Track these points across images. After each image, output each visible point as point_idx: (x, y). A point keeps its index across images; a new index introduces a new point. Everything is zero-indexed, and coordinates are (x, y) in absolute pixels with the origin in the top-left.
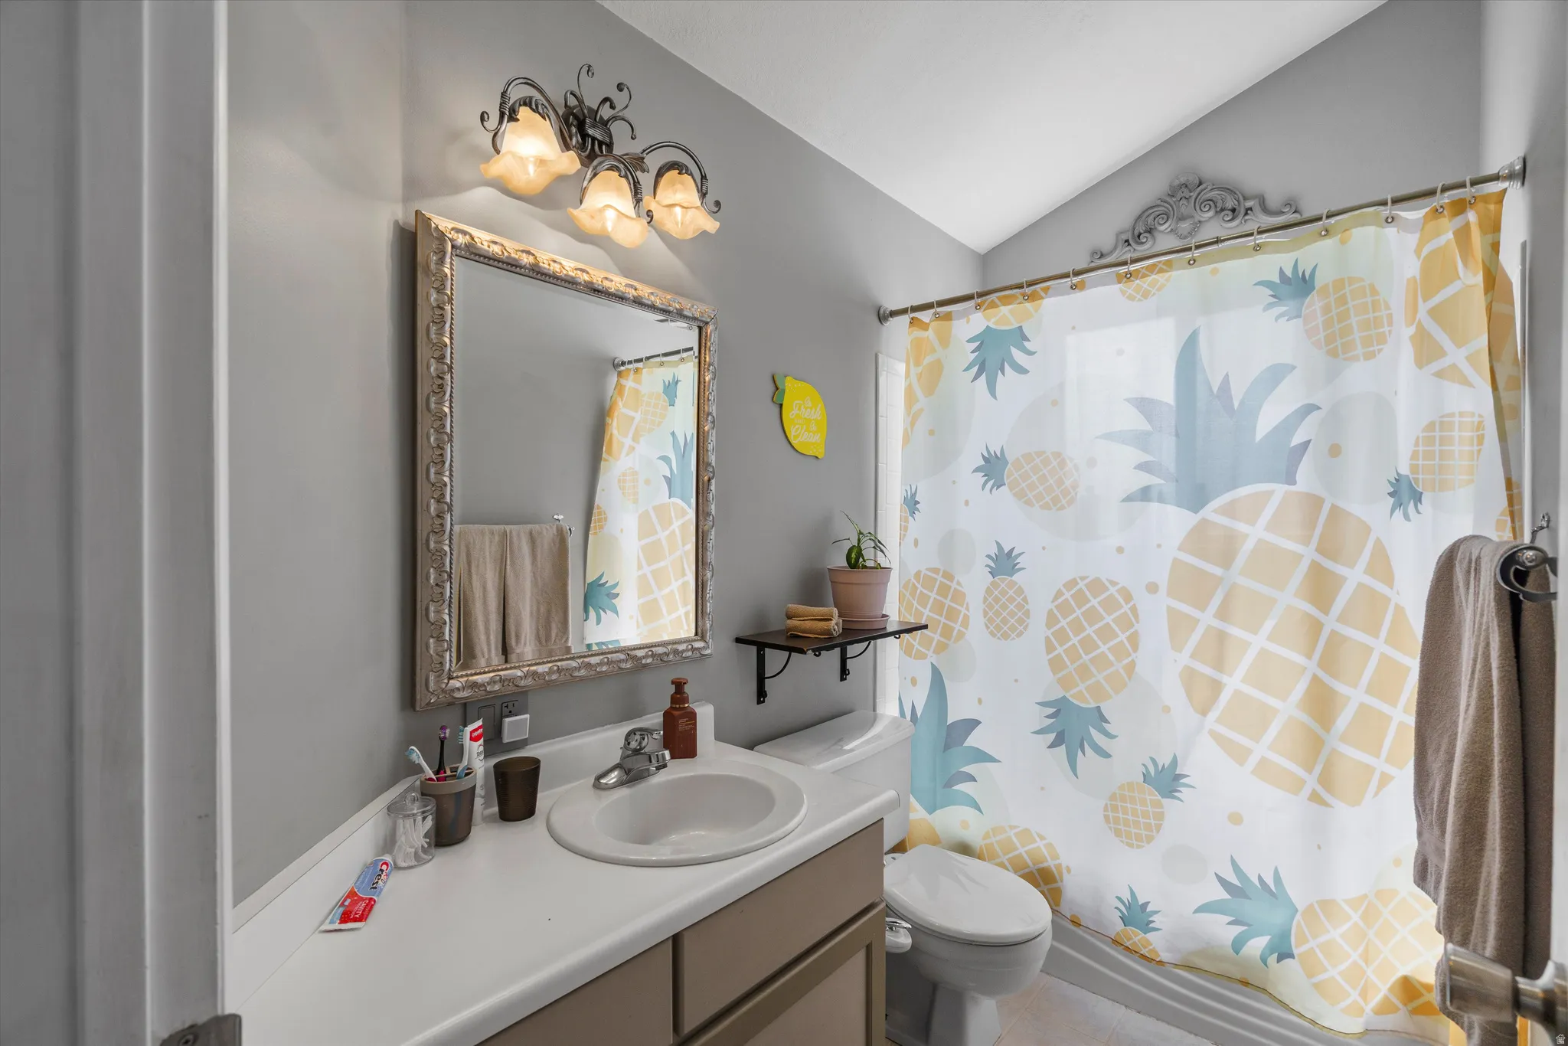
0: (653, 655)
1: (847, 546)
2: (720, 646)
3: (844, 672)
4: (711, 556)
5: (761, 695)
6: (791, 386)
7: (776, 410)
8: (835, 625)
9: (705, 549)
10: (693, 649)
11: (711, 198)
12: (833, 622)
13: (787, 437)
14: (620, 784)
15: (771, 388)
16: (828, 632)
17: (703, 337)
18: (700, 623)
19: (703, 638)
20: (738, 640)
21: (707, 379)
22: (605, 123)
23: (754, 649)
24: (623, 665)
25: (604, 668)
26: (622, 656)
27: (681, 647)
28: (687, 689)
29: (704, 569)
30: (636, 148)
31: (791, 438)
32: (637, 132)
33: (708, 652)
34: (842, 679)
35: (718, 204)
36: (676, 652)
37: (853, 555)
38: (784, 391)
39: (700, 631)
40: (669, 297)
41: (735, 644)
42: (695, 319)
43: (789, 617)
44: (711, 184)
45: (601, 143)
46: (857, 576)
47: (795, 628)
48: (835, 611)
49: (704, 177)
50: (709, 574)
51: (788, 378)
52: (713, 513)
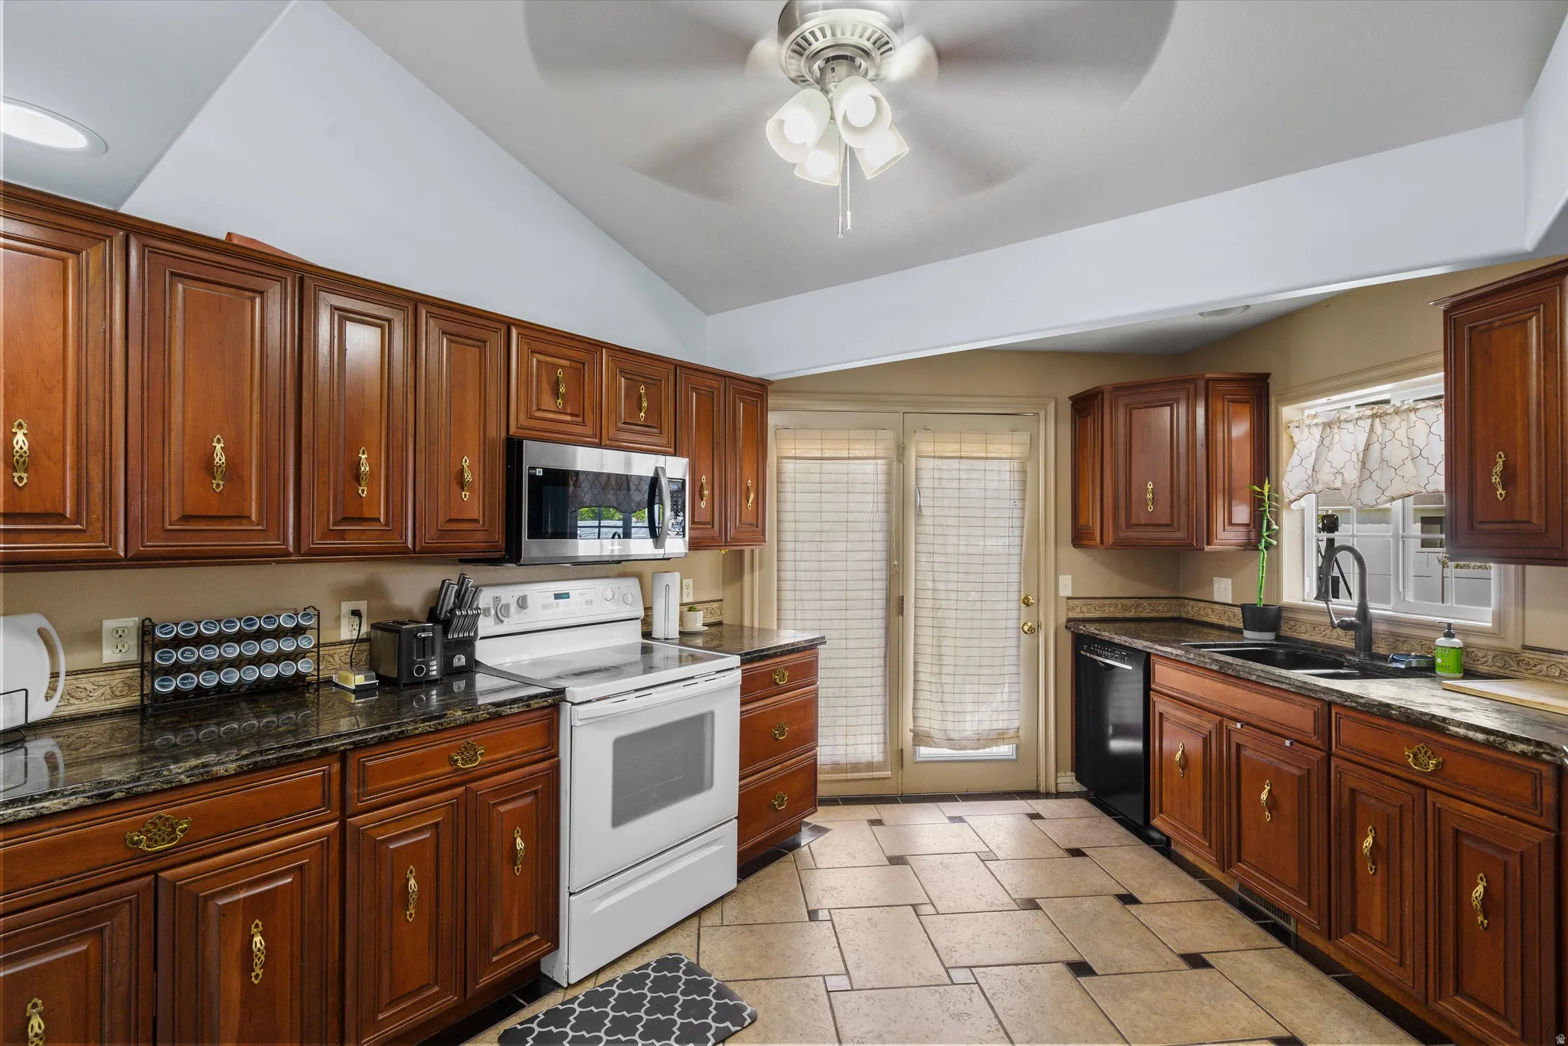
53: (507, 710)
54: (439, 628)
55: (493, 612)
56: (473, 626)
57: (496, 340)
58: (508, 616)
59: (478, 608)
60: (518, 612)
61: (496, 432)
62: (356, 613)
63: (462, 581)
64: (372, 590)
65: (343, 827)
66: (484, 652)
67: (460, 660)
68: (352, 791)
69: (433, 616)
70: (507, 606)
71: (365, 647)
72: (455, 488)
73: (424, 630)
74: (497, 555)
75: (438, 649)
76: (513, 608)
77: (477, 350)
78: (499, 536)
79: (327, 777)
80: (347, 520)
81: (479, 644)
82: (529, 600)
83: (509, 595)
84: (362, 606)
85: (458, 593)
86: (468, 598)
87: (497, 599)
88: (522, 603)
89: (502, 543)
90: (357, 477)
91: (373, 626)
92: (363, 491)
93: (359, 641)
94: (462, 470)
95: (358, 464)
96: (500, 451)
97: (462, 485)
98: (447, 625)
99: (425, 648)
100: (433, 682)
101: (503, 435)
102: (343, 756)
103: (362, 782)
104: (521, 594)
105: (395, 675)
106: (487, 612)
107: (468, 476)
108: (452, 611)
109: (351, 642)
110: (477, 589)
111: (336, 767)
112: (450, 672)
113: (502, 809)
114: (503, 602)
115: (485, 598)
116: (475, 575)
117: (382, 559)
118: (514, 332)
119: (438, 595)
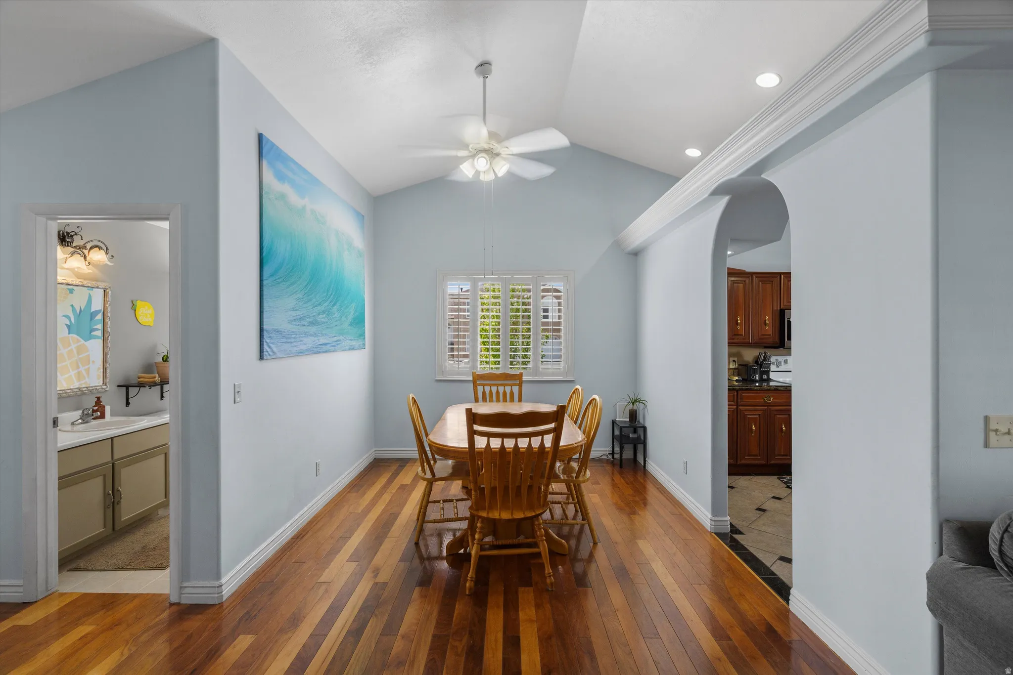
0: (88, 390)
1: (163, 355)
2: (111, 388)
3: (162, 397)
4: (109, 360)
5: (128, 404)
6: (139, 304)
7: (133, 311)
8: (157, 379)
9: (106, 358)
10: (102, 388)
11: (110, 254)
12: (156, 379)
13: (137, 319)
14: (81, 423)
15: (131, 305)
16: (155, 382)
17: (106, 293)
18: (105, 380)
19: (106, 385)
20: (118, 386)
21: (107, 306)
22: (72, 236)
23: (125, 388)
24: (78, 393)
25: (71, 394)
26: (77, 390)
27: (98, 388)
28: (101, 399)
29: (106, 364)
30: (82, 243)
31: (140, 321)
32: (83, 238)
33: (107, 389)
34: (161, 400)
35: (113, 256)
36: (96, 389)
37: (165, 358)
38: (136, 305)
39: (104, 382)
40: (93, 283)
41: (117, 387)
42: (103, 288)
43: (139, 378)
44: (109, 251)
45: (70, 242)
46: (166, 364)
47: (142, 381)
48: (157, 375)
49: (107, 249)
50: (108, 366)
51: (138, 301)
52: (109, 346)
53: (780, 388)
54: (759, 366)
55: (776, 364)
56: (769, 367)
57: (776, 280)
58: (781, 365)
59: (770, 361)
60: (784, 364)
61: (777, 308)
62: (734, 361)
63: (765, 353)
64: (738, 355)
65: (737, 408)
66: (772, 376)
67: (765, 377)
68: (739, 400)
69: (756, 362)
70: (780, 362)
71: (737, 370)
72: (763, 325)
73: (754, 366)
74: (777, 345)
75: (758, 372)
76: (783, 363)
77: (770, 285)
78: (777, 340)
79: (734, 395)
80: (735, 335)
81: (771, 373)
82: (788, 361)
83: (781, 359)
84: (736, 359)
85: (764, 356)
86: (767, 358)
87: (777, 360)
88: (786, 362)
89: (778, 342)
90: (737, 324)
91: (739, 365)
92: (739, 327)
93: (735, 369)
94: (766, 320)
95: (737, 320)
96: (778, 314)
97: (766, 324)
98: (761, 366)
99: (755, 371)
100: (757, 381)
101: (779, 308)
102: (737, 391)
103: (741, 399)
104: (786, 359)
105: (746, 378)
106: (773, 364)
107: (767, 322)
108: (762, 362)
109: (733, 369)
110: (770, 357)
111: (736, 393)
112: (761, 380)
113: (778, 416)
114: (779, 361)
115: (773, 359)
116: (769, 352)
117: (744, 346)
118: (782, 276)
119: (758, 358)
